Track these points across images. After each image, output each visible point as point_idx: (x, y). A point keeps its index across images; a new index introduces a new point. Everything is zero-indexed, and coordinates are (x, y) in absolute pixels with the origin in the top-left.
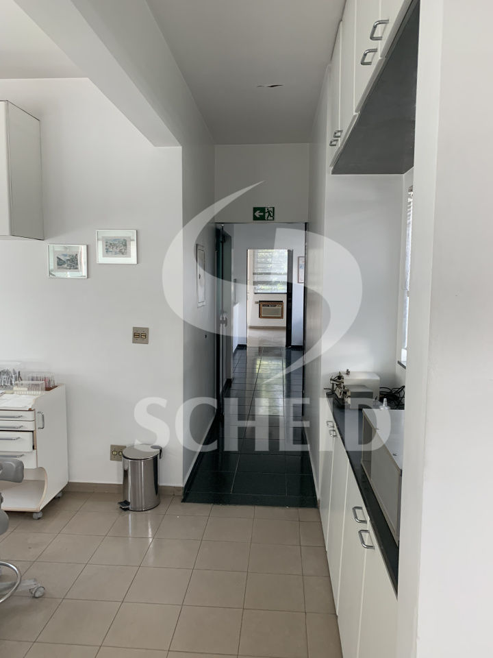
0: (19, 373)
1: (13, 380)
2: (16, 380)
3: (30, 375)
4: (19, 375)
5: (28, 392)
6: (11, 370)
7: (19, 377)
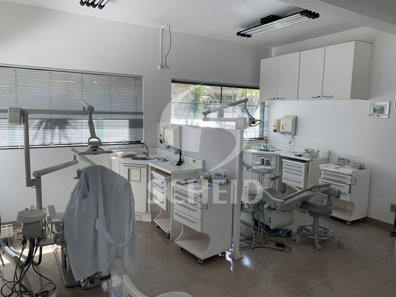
0: (349, 160)
1: (346, 163)
2: (347, 163)
3: (354, 162)
4: (349, 161)
5: (351, 168)
6: (345, 158)
7: (349, 162)
